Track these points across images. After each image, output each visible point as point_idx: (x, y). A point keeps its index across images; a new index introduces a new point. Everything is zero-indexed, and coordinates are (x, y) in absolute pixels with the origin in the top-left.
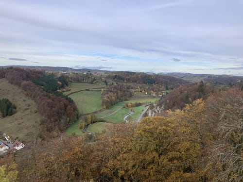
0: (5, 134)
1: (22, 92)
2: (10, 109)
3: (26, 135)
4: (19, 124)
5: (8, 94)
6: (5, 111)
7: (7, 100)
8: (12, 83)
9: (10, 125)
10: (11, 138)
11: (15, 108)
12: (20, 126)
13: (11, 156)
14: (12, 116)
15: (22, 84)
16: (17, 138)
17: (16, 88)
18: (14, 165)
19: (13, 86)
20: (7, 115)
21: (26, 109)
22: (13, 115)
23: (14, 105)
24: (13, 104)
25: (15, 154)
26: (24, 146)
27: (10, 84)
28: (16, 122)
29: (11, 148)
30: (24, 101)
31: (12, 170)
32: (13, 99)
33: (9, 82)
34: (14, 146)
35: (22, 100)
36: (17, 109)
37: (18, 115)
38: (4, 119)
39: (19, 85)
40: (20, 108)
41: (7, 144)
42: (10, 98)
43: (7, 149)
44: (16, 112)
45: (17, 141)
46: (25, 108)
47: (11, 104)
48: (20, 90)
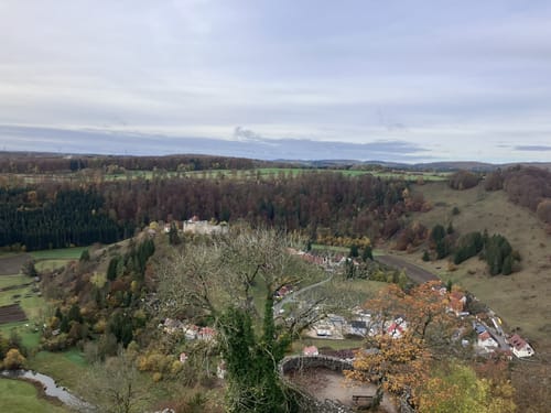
0: (492, 312)
1: (538, 224)
2: (506, 260)
3: (541, 330)
4: (525, 298)
5: (506, 225)
6: (496, 263)
7: (503, 240)
8: (516, 202)
9: (504, 296)
10: (504, 325)
11: (519, 258)
12: (528, 303)
13: (502, 366)
14: (510, 277)
15: (539, 207)
16: (518, 329)
17: (525, 213)
18: (508, 389)
19: (518, 210)
20: (500, 272)
21: (545, 267)
22: (514, 276)
23: (517, 253)
24: (514, 249)
25: (511, 365)
26: (532, 352)
27: (511, 205)
28: (518, 293)
29: (504, 349)
30: (542, 246)
31: (501, 394)
32: (516, 239)
33: (510, 200)
34: (511, 345)
35: (537, 242)
36: (524, 263)
37: (524, 276)
38: (494, 279)
39: (533, 207)
40: (530, 262)
41: (496, 336)
42: (508, 234)
43: (493, 347)
44: (519, 270)
45: (516, 336)
46: (543, 263)
47: (510, 249)
48: (533, 220)
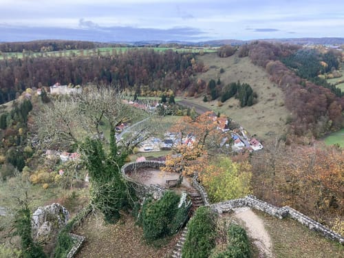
0: (241, 128)
1: (266, 76)
2: (250, 98)
3: (266, 135)
4: (259, 118)
5: (249, 77)
6: (244, 100)
7: (248, 86)
8: (255, 63)
9: (248, 118)
10: (248, 134)
11: (256, 96)
12: (260, 120)
13: (246, 155)
14: (251, 107)
15: (267, 65)
16: (255, 135)
17: (260, 70)
18: (248, 167)
19: (256, 68)
20: (246, 105)
21: (269, 100)
22: (253, 106)
23: (255, 93)
24: (254, 91)
25: (251, 154)
26: (262, 147)
27: (253, 65)
28: (255, 116)
29: (247, 147)
30: (268, 88)
31: (245, 170)
32: (255, 85)
33: (252, 62)
34: (251, 144)
35: (266, 86)
36: (259, 99)
37: (258, 106)
38: (244, 109)
39: (263, 66)
40: (262, 98)
41: (244, 141)
42: (250, 82)
43: (242, 146)
44: (256, 102)
45: (254, 140)
46: (269, 98)
47: (252, 91)
48: (264, 74)
